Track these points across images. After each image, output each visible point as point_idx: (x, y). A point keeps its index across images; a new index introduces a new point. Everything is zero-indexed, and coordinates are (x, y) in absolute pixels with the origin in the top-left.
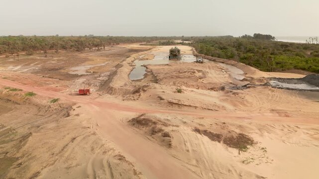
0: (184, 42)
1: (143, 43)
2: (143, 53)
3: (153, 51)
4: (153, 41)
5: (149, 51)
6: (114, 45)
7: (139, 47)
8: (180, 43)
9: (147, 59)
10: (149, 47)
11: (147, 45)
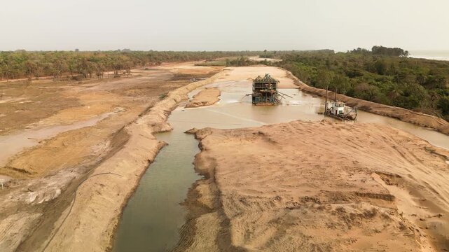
0: (268, 60)
1: (201, 62)
2: (197, 84)
3: (217, 80)
4: (217, 57)
5: (209, 80)
6: (152, 65)
7: (192, 70)
8: (261, 63)
9: (204, 104)
10: (209, 69)
11: (206, 66)
